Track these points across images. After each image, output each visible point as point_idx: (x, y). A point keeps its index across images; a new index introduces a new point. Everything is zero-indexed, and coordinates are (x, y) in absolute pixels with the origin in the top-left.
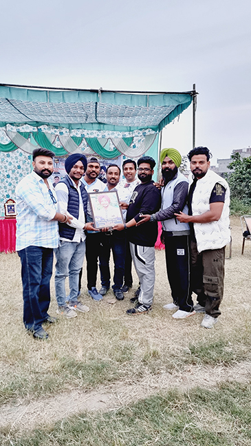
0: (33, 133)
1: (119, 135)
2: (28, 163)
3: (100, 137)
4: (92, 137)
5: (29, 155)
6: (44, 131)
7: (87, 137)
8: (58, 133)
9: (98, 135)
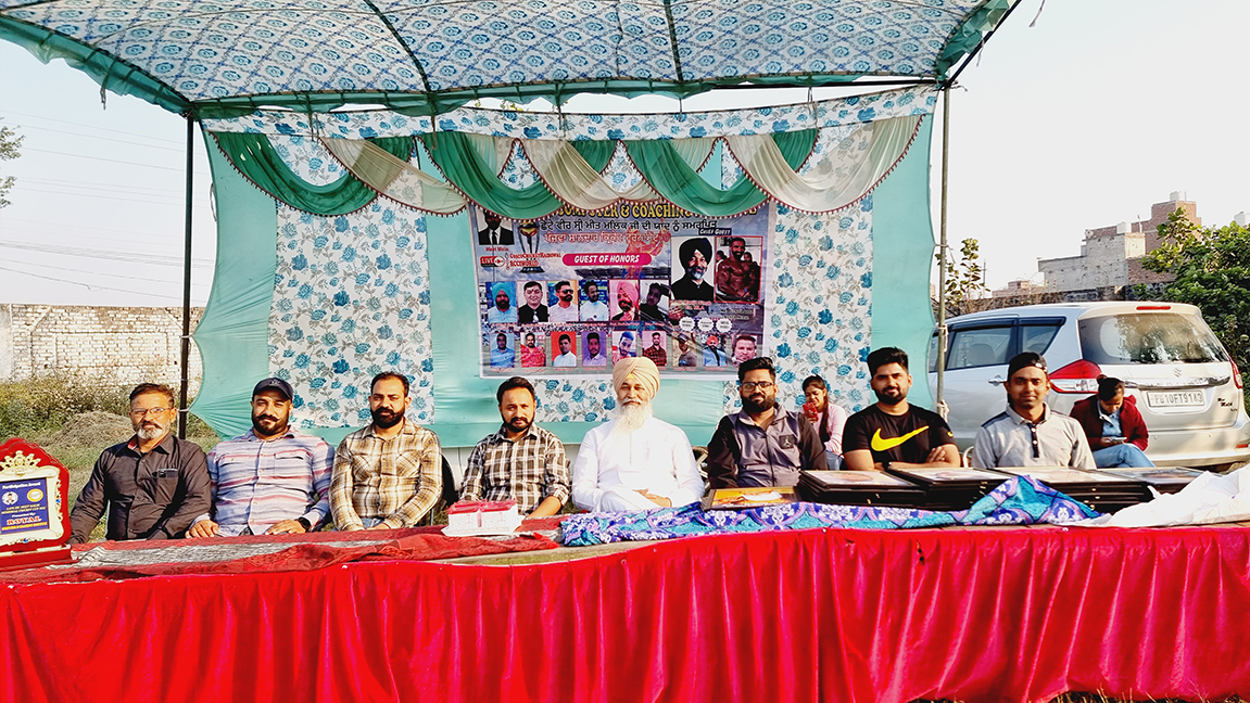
0: (424, 137)
1: (758, 124)
2: (418, 246)
3: (686, 133)
4: (654, 136)
5: (417, 215)
6: (466, 129)
7: (633, 136)
8: (519, 133)
9: (675, 130)
